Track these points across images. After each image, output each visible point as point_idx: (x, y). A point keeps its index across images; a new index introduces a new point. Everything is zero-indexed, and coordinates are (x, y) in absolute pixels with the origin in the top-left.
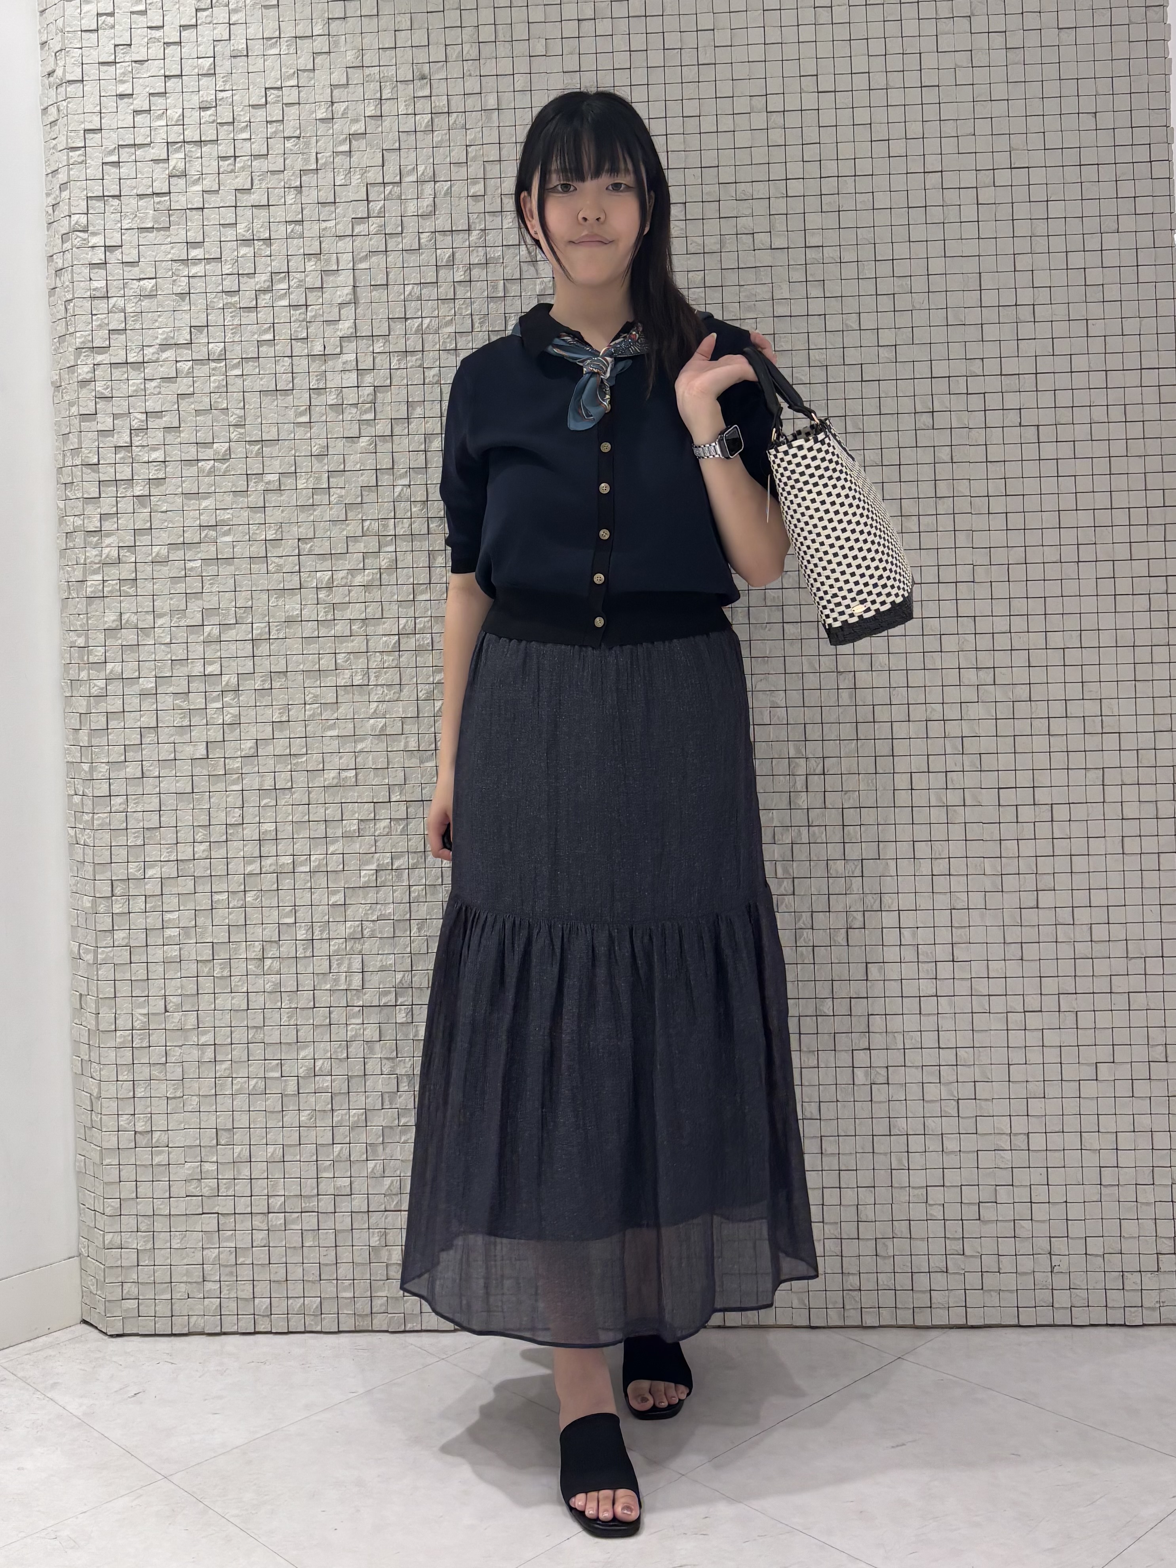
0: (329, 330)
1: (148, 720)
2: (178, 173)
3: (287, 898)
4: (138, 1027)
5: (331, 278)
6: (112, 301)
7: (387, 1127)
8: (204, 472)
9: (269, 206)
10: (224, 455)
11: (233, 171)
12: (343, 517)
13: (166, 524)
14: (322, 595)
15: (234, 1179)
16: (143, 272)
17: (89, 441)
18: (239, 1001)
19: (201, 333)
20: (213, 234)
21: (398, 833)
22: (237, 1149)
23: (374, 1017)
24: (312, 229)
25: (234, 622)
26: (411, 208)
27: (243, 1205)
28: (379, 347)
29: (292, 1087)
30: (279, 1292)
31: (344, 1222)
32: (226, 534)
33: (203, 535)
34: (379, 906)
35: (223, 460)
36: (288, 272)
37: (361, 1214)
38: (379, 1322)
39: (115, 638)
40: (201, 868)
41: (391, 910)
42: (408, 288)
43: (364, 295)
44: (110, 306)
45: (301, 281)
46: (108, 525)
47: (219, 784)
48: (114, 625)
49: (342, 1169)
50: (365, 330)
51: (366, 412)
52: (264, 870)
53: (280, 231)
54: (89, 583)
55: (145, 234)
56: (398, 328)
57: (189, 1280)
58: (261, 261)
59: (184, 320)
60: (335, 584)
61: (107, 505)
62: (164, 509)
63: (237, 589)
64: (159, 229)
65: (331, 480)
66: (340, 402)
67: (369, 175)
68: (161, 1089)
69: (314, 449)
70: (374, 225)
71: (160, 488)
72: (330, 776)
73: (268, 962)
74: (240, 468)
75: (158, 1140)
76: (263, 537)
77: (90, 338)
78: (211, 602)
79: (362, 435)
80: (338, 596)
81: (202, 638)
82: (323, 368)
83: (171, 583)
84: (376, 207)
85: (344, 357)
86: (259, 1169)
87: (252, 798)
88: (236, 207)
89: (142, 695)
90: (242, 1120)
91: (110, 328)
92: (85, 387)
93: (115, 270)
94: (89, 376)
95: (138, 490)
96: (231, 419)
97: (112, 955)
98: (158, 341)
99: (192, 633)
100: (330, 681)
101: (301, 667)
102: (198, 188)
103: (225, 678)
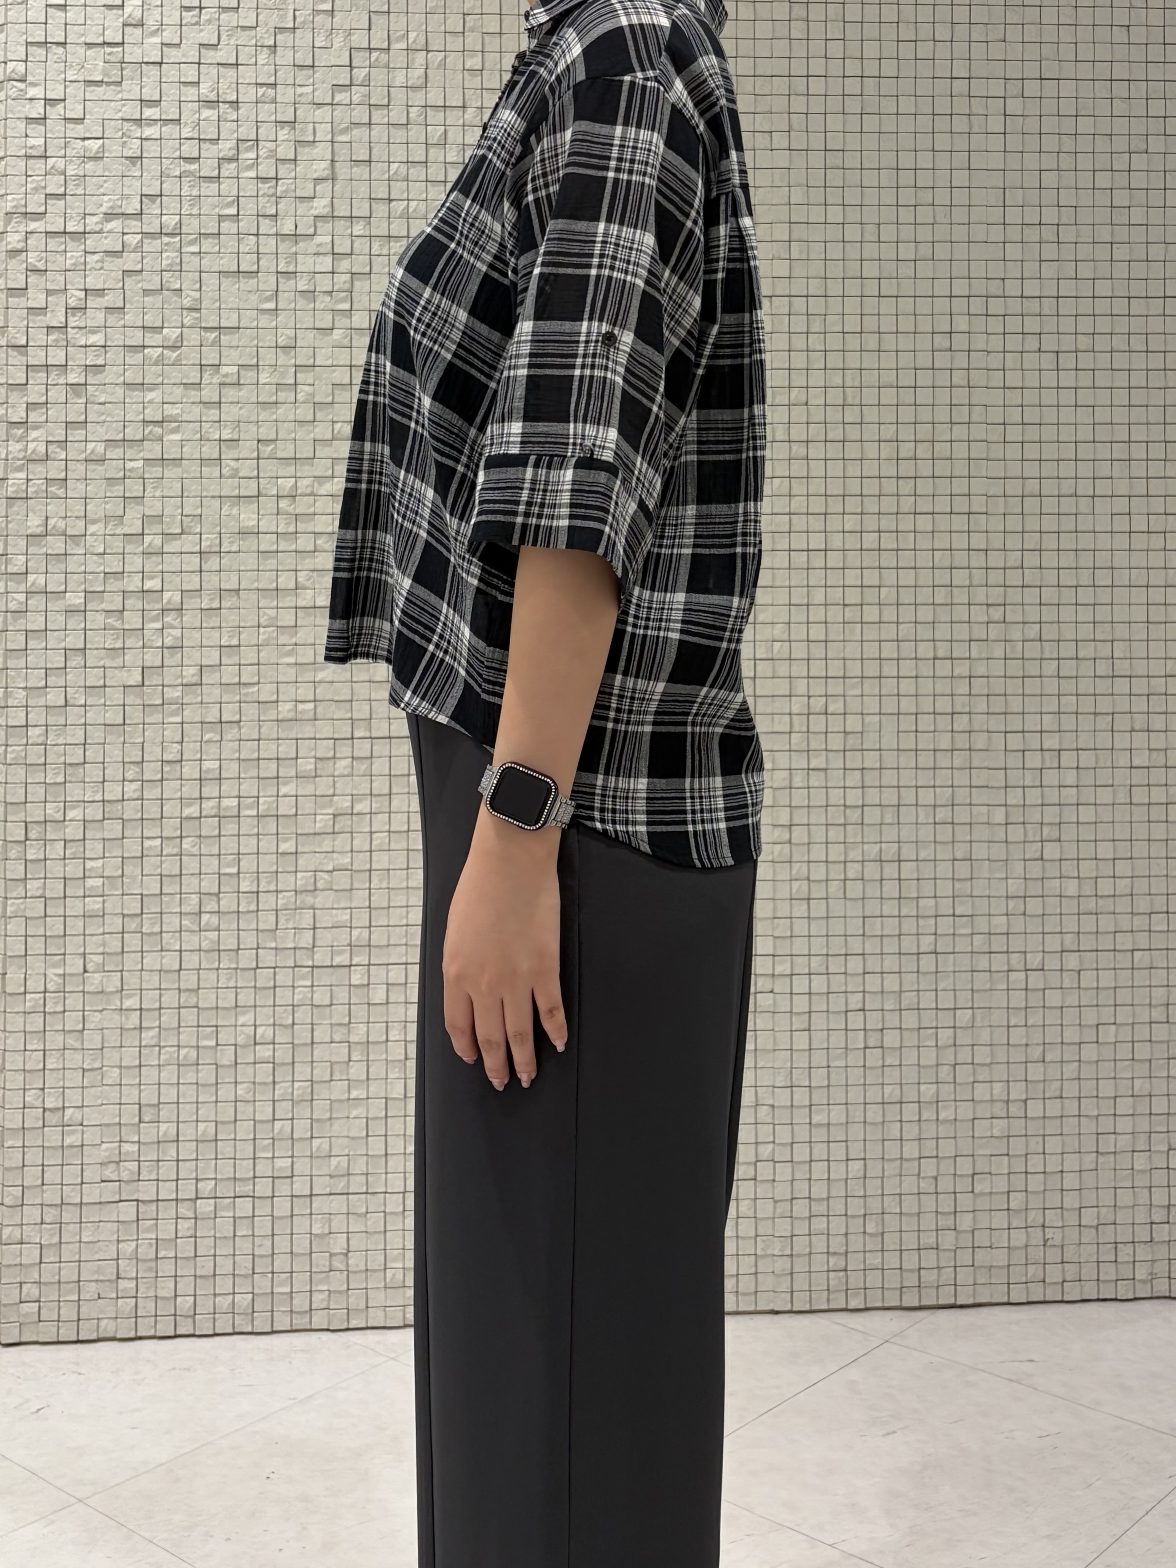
0: (302, 208)
1: (74, 641)
2: (133, 22)
3: (229, 845)
4: (52, 989)
5: (307, 150)
6: (51, 161)
7: (336, 1101)
8: (151, 359)
9: (237, 65)
10: (176, 341)
11: (195, 24)
12: (311, 418)
13: (103, 418)
14: (283, 504)
15: (158, 1161)
16: (88, 130)
17: (17, 319)
18: (171, 961)
19: (153, 202)
20: (171, 92)
21: (361, 773)
22: (163, 1127)
23: (325, 977)
24: (285, 94)
25: (179, 531)
26: (400, 78)
27: (167, 1191)
28: (359, 228)
29: (226, 1057)
30: (205, 1288)
31: (282, 1207)
32: (175, 431)
33: (146, 432)
34: (335, 855)
35: (174, 348)
36: (257, 140)
37: (303, 1199)
38: (319, 1320)
39: (38, 544)
40: (131, 811)
41: (349, 860)
42: (394, 167)
43: (343, 170)
44: (48, 167)
45: (272, 151)
46: (34, 417)
47: (156, 716)
48: (39, 531)
49: (283, 1149)
50: (342, 210)
51: (343, 300)
52: (204, 814)
53: (249, 94)
54: (10, 482)
55: (93, 88)
56: (381, 209)
57: (101, 1278)
58: (226, 127)
59: (134, 187)
60: (299, 492)
61: (35, 394)
62: (102, 400)
63: (185, 494)
64: (108, 84)
65: (298, 375)
66: (312, 289)
67: (353, 38)
68: (74, 1059)
69: (280, 340)
70: (358, 93)
71: (99, 376)
72: (285, 709)
73: (205, 917)
74: (194, 357)
75: (70, 1119)
76: (217, 437)
77: (23, 202)
78: (153, 507)
79: (336, 326)
80: (302, 506)
81: (141, 549)
82: (294, 249)
83: (108, 485)
84: (360, 74)
85: (318, 239)
86: (187, 1150)
87: (193, 732)
88: (199, 64)
89: (69, 611)
90: (168, 1095)
91: (48, 192)
92: (14, 257)
93: (55, 127)
94: (20, 246)
95: (73, 378)
96: (185, 302)
97: (23, 907)
98: (103, 209)
99: (130, 543)
100: (290, 601)
101: (256, 585)
102: (157, 40)
103: (166, 595)
